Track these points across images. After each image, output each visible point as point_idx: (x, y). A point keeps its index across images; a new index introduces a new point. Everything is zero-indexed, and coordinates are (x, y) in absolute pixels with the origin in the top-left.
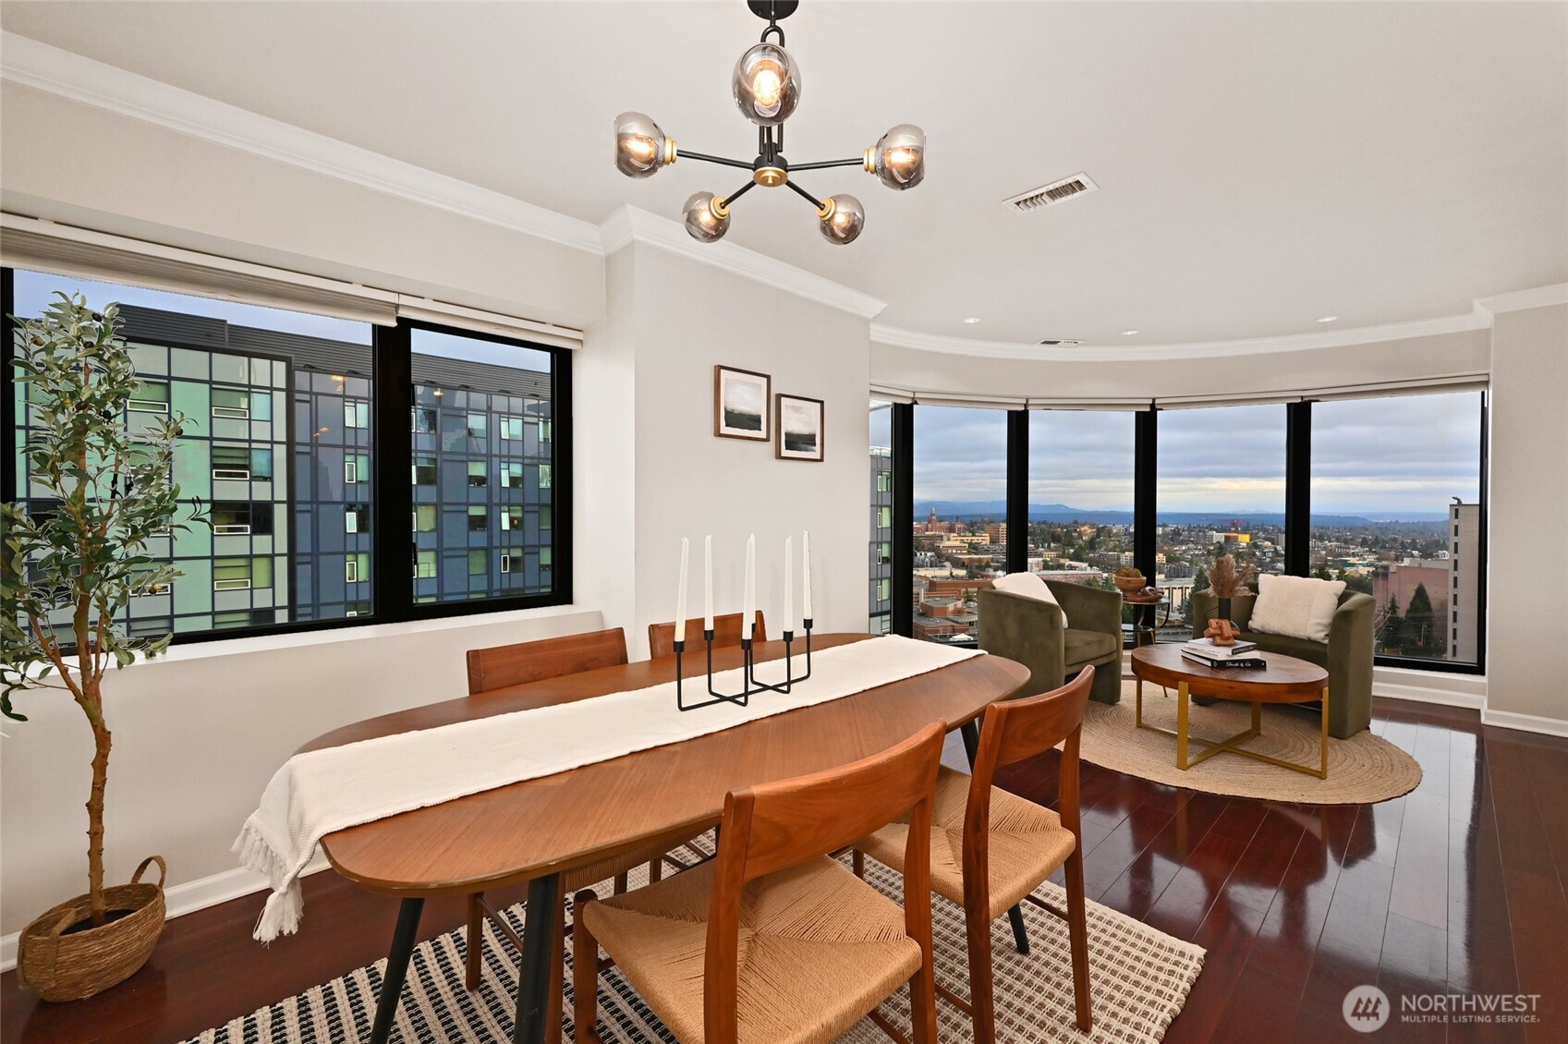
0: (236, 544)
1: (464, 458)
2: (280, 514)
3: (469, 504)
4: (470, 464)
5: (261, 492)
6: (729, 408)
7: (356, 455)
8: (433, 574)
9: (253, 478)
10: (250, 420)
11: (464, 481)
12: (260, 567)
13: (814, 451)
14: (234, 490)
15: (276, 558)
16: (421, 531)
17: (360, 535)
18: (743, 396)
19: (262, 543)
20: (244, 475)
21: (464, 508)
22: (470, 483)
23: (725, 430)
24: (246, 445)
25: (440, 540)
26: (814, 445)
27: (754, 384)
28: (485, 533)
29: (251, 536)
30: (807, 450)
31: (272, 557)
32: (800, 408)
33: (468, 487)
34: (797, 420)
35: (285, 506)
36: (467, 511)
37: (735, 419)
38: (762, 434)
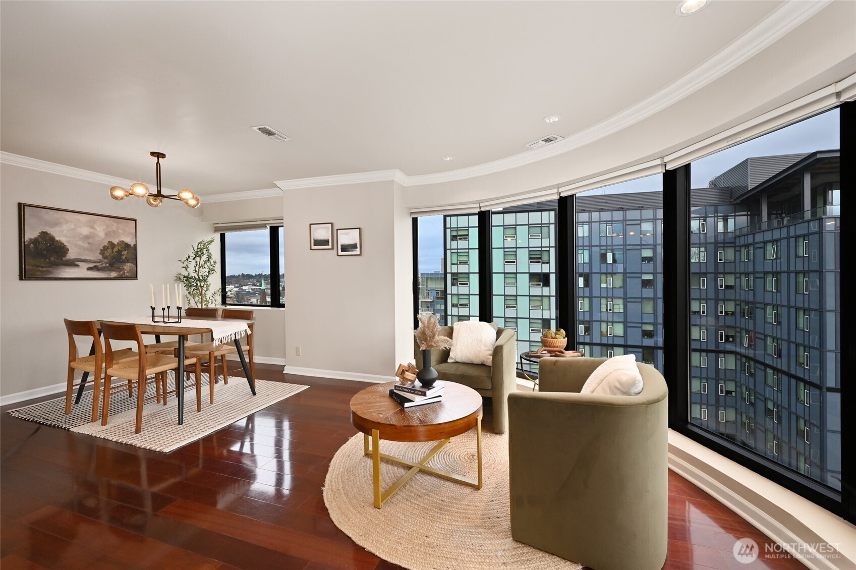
0: (537, 291)
1: (639, 247)
2: (553, 278)
3: (642, 273)
4: (643, 251)
5: (546, 269)
6: (316, 238)
7: (583, 250)
8: (622, 311)
9: (543, 263)
10: (541, 238)
11: (640, 260)
12: (545, 300)
13: (356, 251)
14: (536, 268)
15: (551, 297)
16: (615, 288)
17: (585, 289)
18: (322, 233)
19: (546, 291)
20: (539, 262)
21: (639, 275)
22: (643, 261)
23: (313, 247)
24: (540, 249)
25: (625, 293)
26: (357, 248)
27: (325, 228)
28: (652, 290)
29: (542, 287)
30: (352, 251)
31: (549, 297)
32: (348, 233)
33: (641, 264)
34: (346, 238)
35: (554, 274)
36: (641, 277)
37: (318, 243)
38: (330, 247)
